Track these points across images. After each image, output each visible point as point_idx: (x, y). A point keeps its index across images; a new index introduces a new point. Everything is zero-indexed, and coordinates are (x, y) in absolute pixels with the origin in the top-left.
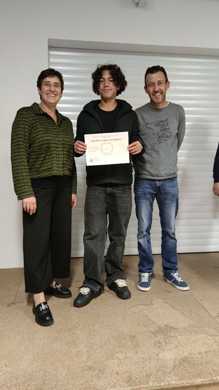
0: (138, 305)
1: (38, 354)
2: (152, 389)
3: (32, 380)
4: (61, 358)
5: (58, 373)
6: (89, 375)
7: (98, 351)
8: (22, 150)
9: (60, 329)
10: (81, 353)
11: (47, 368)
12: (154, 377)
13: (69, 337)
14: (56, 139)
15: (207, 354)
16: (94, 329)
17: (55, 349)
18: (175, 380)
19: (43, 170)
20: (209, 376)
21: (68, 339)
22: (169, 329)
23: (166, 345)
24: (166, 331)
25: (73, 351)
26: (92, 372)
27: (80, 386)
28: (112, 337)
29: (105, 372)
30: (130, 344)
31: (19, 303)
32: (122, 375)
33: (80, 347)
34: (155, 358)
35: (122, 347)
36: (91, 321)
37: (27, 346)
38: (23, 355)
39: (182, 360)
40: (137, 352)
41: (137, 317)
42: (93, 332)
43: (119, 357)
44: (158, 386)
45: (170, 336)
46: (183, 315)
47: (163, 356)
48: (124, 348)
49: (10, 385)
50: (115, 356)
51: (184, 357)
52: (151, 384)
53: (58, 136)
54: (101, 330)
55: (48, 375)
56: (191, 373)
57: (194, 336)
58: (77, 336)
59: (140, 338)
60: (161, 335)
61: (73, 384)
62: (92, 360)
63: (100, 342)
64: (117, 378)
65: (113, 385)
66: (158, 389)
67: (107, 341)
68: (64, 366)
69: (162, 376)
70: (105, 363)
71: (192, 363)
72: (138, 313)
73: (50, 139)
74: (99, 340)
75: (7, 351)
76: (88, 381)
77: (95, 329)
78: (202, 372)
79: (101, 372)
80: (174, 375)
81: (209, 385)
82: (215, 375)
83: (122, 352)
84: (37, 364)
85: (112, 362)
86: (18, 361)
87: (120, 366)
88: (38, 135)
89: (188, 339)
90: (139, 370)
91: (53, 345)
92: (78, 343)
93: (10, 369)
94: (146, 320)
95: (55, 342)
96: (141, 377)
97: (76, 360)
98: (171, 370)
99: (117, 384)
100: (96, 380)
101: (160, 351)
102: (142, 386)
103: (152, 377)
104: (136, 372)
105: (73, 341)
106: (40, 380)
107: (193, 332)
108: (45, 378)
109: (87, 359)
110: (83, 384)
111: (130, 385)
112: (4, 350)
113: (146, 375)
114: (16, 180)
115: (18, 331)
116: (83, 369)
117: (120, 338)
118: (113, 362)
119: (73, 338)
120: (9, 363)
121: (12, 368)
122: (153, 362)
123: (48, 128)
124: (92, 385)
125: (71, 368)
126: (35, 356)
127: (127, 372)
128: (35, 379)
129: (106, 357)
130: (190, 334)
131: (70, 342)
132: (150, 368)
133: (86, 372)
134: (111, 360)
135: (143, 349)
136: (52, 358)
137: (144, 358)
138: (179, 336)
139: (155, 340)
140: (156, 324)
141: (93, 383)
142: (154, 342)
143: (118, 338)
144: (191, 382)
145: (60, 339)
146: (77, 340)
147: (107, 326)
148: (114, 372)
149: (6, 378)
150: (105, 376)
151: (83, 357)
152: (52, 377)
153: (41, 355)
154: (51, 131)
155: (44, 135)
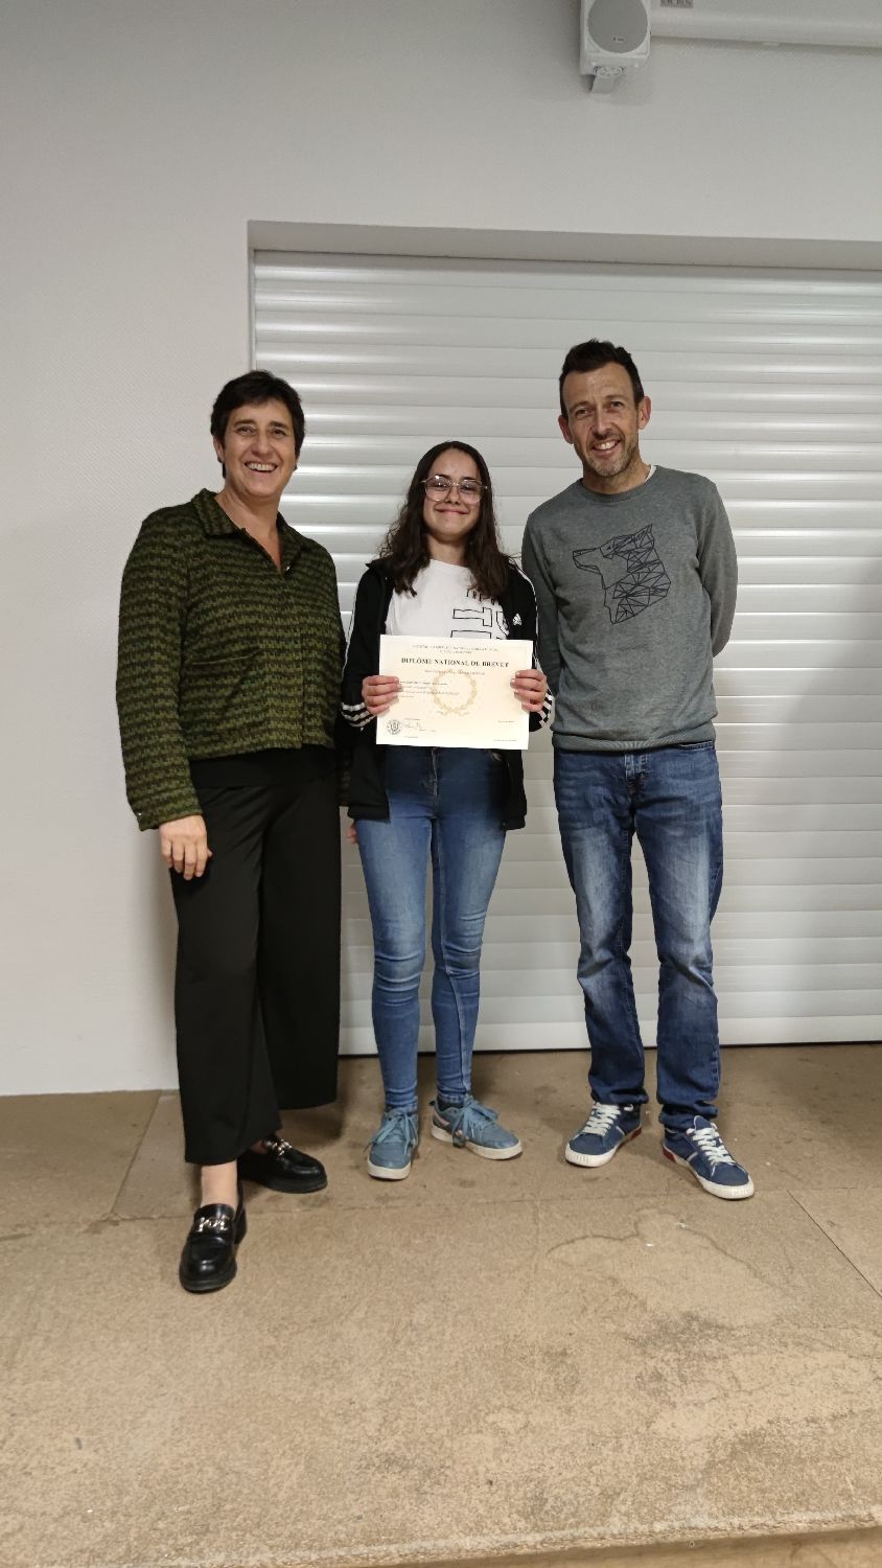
0: (584, 1238)
1: (197, 1407)
2: (619, 1544)
3: (173, 1496)
4: (283, 1423)
5: (270, 1474)
6: (384, 1487)
7: (425, 1401)
8: (157, 655)
9: (283, 1319)
10: (357, 1406)
11: (231, 1456)
12: (630, 1499)
13: (317, 1347)
14: (279, 622)
15: (840, 1425)
16: (411, 1321)
17: (261, 1390)
18: (710, 1515)
19: (230, 731)
20: (842, 1504)
21: (312, 1356)
22: (701, 1331)
23: (684, 1387)
24: (686, 1336)
25: (327, 1398)
26: (397, 1476)
27: (351, 1524)
28: (480, 1351)
29: (446, 1476)
30: (545, 1380)
31: (130, 1220)
32: (509, 1491)
33: (356, 1385)
34: (637, 1433)
35: (514, 1390)
36: (403, 1295)
37: (158, 1378)
38: (142, 1409)
39: (741, 1442)
40: (569, 1410)
41: (578, 1282)
42: (409, 1333)
43: (503, 1426)
44: (643, 1534)
45: (702, 1355)
46: (757, 1279)
47: (669, 1425)
48: (523, 1392)
49: (93, 1513)
50: (486, 1422)
51: (748, 1431)
52: (615, 1526)
53: (286, 612)
54: (438, 1326)
55: (235, 1480)
56: (771, 1491)
57: (796, 1356)
58: (347, 1345)
59: (583, 1358)
60: (667, 1350)
61: (325, 1518)
62: (400, 1433)
63: (433, 1371)
64: (491, 1499)
65: (472, 1525)
66: (644, 1543)
67: (460, 1366)
68: (292, 1450)
69: (660, 1499)
70: (448, 1444)
71: (778, 1455)
72: (582, 1266)
73: (257, 622)
74: (429, 1363)
75: (85, 1392)
76: (380, 1508)
77: (414, 1322)
78: (814, 1490)
79: (433, 1475)
80: (706, 1496)
81: (840, 1538)
82: (864, 1500)
83: (515, 1408)
84: (193, 1443)
85: (474, 1443)
86: (125, 1429)
87: (504, 1457)
88: (215, 609)
89: (771, 1368)
90: (575, 1473)
91: (254, 1375)
92: (348, 1373)
93: (92, 1456)
94: (613, 1293)
95: (262, 1365)
96: (582, 1500)
97: (337, 1433)
98: (696, 1479)
99: (489, 1522)
100: (411, 1504)
101: (659, 1407)
102: (583, 1532)
103: (623, 1502)
104: (564, 1480)
105: (331, 1362)
106: (205, 1498)
107: (793, 1343)
108: (222, 1490)
109: (379, 1430)
110: (360, 1518)
111: (536, 1525)
112: (73, 1389)
113: (602, 1493)
114: (136, 758)
115: (128, 1321)
117: (509, 1357)
118: (476, 1441)
119: (329, 1354)
120: (93, 1434)
121: (102, 1452)
122: (629, 1448)
123: (249, 585)
124: (397, 1521)
125: (320, 1458)
126: (189, 1413)
127: (529, 1480)
128: (183, 1493)
129: (453, 1424)
130: (778, 1349)
131: (318, 1366)
132: (618, 1468)
133: (373, 1474)
134: (471, 1436)
135: (593, 1400)
136: (248, 1420)
137: (597, 1431)
138: (735, 1354)
139: (641, 1368)
140: (648, 1308)
141: (399, 1515)
142: (640, 1376)
143: (502, 1356)
144: (769, 1523)
145: (282, 1356)
146: (347, 1361)
147: (460, 1312)
148: (481, 1477)
149: (80, 1486)
150: (445, 1491)
151: (364, 1421)
152: (249, 1488)
153: (210, 1410)
154: (259, 594)
155: (238, 610)
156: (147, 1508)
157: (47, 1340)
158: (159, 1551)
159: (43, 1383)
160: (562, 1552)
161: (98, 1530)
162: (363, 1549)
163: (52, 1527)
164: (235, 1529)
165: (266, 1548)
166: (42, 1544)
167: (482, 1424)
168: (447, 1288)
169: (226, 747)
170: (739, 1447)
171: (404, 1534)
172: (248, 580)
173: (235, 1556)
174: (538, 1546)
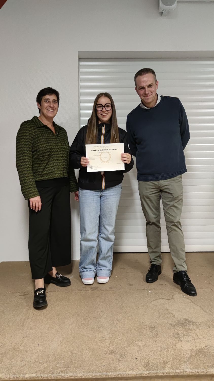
0: (160, 299)
1: (66, 337)
2: (168, 375)
3: (61, 358)
4: (86, 342)
5: (83, 354)
7: (121, 338)
9: (87, 317)
10: (104, 338)
11: (74, 349)
12: (170, 364)
13: (95, 324)
17: (82, 333)
18: (190, 369)
21: (94, 326)
22: (188, 323)
23: (184, 337)
24: (185, 324)
25: (97, 336)
26: (114, 356)
27: (103, 367)
28: (134, 326)
29: (126, 356)
30: (150, 334)
31: (51, 292)
32: (141, 361)
33: (104, 333)
34: (172, 348)
35: (142, 336)
36: (115, 312)
37: (57, 330)
38: (53, 337)
39: (198, 351)
40: (156, 341)
41: (158, 310)
42: (117, 321)
43: (139, 345)
44: (173, 373)
45: (189, 329)
46: (203, 311)
47: (180, 346)
48: (144, 337)
49: (42, 362)
50: (135, 344)
51: (200, 348)
52: (167, 370)
54: (124, 319)
55: (75, 355)
56: (206, 363)
57: (212, 330)
58: (102, 323)
59: (159, 328)
60: (180, 327)
61: (96, 365)
62: (114, 345)
63: (122, 330)
64: (136, 363)
65: (132, 368)
66: (174, 375)
67: (129, 330)
68: (89, 348)
69: (178, 364)
70: (126, 349)
71: (207, 354)
72: (159, 306)
73: (51, 148)
75: (40, 333)
76: (110, 364)
77: (118, 319)
79: (122, 356)
80: (190, 364)
83: (142, 340)
84: (65, 346)
85: (132, 349)
86: (49, 342)
87: (140, 352)
89: (206, 333)
90: (157, 357)
91: (80, 330)
92: (102, 330)
93: (42, 348)
94: (167, 313)
95: (82, 328)
96: (158, 363)
97: (99, 345)
98: (187, 359)
99: (136, 368)
100: (117, 363)
101: (178, 342)
102: (159, 371)
103: (169, 365)
104: (154, 359)
105: (98, 327)
106: (68, 359)
107: (212, 327)
108: (72, 358)
109: (109, 344)
110: (105, 366)
111: (147, 369)
112: (37, 332)
113: (163, 362)
114: (23, 182)
115: (50, 316)
116: (106, 352)
117: (141, 328)
120: (42, 343)
121: (44, 347)
122: (170, 351)
124: (113, 367)
125: (95, 351)
126: (64, 339)
127: (146, 358)
128: (63, 358)
129: (127, 344)
130: (208, 328)
131: (95, 328)
132: (168, 356)
133: (108, 355)
134: (131, 347)
135: (161, 339)
136: (78, 341)
137: (162, 347)
138: (197, 329)
139: (173, 332)
140: (175, 317)
141: (114, 365)
142: (173, 334)
143: (139, 327)
144: (205, 371)
145: (86, 325)
146: (102, 328)
147: (129, 316)
148: (134, 357)
149: (39, 355)
150: (125, 360)
151: (106, 342)
152: (78, 357)
153: (69, 338)
154: (51, 141)
155: (47, 145)
156: (54, 361)
157: (32, 320)
158: (57, 372)
159: (31, 330)
160: (154, 376)
161: (43, 366)
162: (105, 373)
163: (32, 365)
164: (75, 367)
165: (82, 372)
166: (30, 369)
167: (134, 344)
168: (126, 310)
169: (44, 178)
170: (198, 352)
171: (115, 370)
172: (48, 138)
173: (75, 374)
174: (148, 374)
